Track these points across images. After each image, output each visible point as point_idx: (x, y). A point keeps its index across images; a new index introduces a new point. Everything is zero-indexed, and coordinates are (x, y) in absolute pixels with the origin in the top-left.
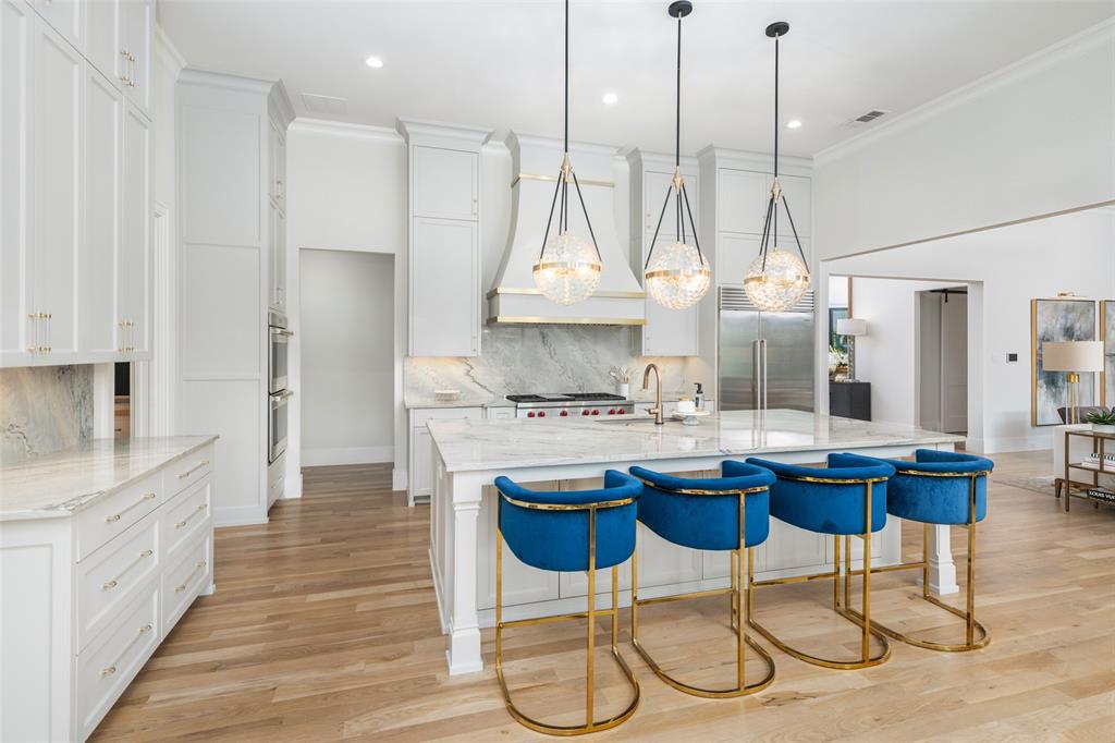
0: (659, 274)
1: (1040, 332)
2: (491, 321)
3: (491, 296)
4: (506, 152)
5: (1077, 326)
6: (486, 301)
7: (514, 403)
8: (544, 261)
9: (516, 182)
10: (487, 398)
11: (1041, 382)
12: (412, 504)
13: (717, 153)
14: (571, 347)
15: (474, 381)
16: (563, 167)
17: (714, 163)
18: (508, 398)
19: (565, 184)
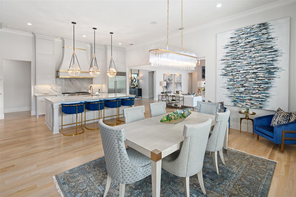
0: (91, 71)
1: (165, 79)
2: (57, 77)
3: (58, 72)
4: (61, 41)
5: (170, 78)
6: (56, 73)
7: (63, 94)
8: (70, 69)
9: (63, 48)
10: (57, 94)
11: (165, 88)
12: (38, 117)
13: (108, 46)
14: (77, 83)
15: (53, 90)
16: (73, 53)
17: (107, 48)
18: (62, 93)
19: (74, 56)
